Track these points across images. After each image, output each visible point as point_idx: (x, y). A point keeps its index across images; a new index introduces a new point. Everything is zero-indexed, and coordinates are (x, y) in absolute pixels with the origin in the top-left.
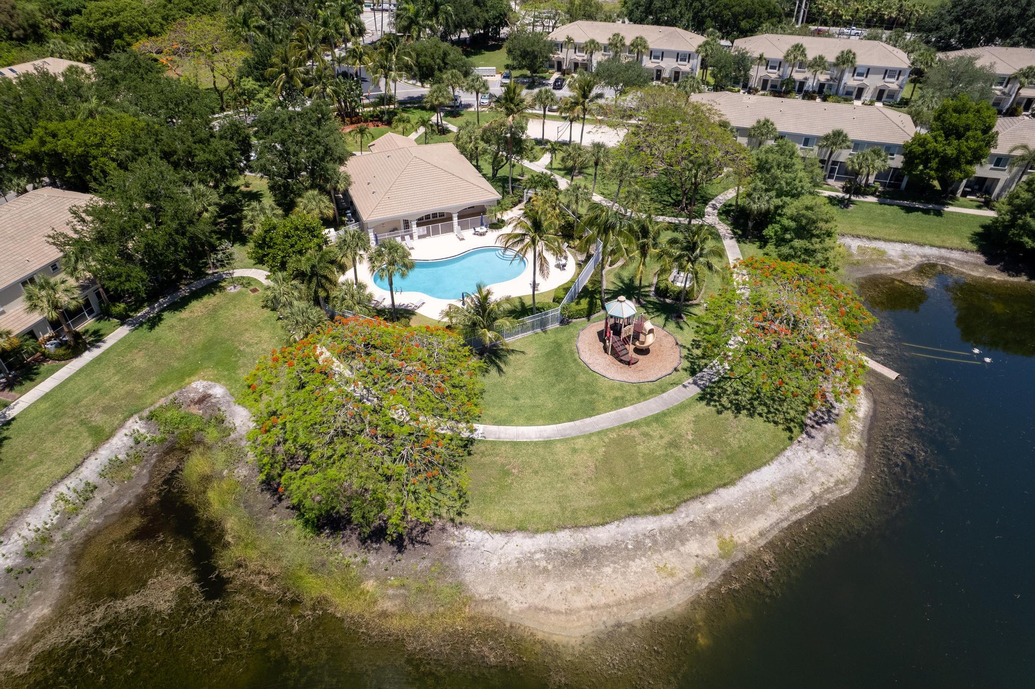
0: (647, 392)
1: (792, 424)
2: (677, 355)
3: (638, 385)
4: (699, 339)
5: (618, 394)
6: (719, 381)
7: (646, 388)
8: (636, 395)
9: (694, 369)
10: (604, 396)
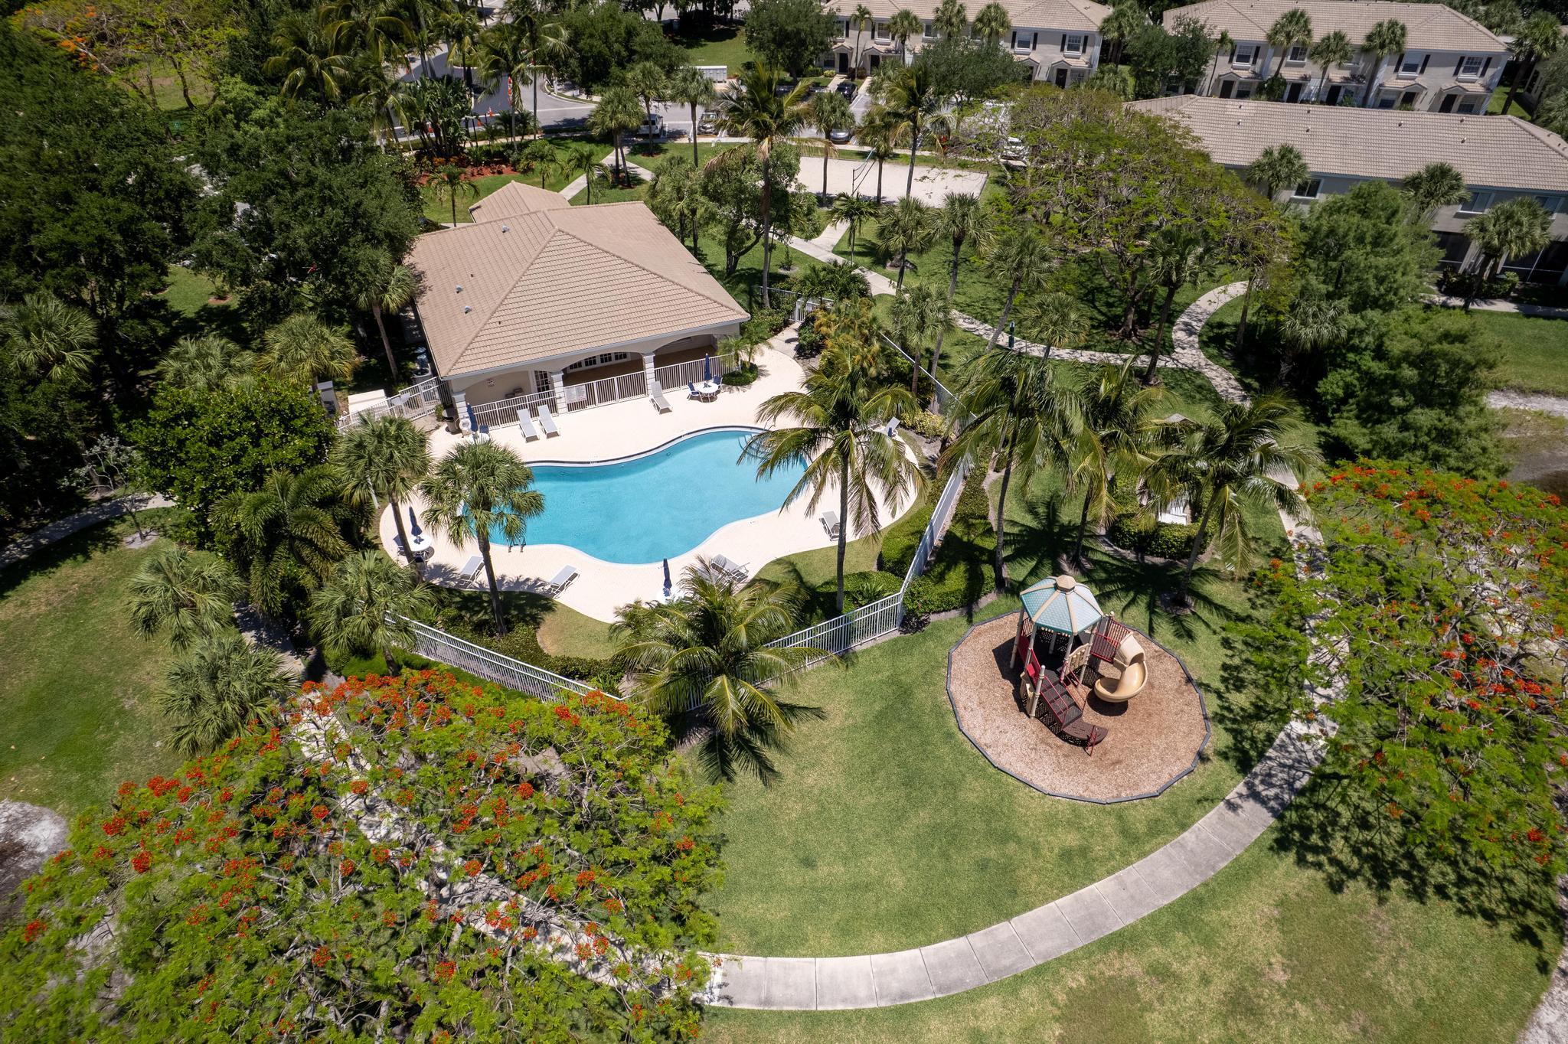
0: (1141, 828)
1: (1531, 919)
2: (1196, 712)
3: (1117, 810)
4: (1237, 661)
5: (1072, 839)
6: (1313, 788)
7: (1139, 818)
8: (1116, 840)
9: (1245, 752)
10: (1036, 848)
